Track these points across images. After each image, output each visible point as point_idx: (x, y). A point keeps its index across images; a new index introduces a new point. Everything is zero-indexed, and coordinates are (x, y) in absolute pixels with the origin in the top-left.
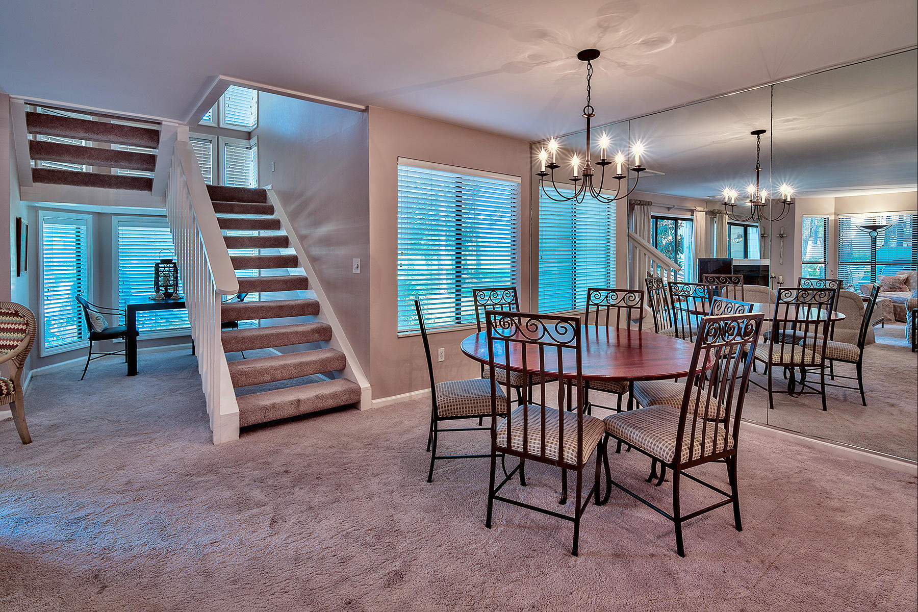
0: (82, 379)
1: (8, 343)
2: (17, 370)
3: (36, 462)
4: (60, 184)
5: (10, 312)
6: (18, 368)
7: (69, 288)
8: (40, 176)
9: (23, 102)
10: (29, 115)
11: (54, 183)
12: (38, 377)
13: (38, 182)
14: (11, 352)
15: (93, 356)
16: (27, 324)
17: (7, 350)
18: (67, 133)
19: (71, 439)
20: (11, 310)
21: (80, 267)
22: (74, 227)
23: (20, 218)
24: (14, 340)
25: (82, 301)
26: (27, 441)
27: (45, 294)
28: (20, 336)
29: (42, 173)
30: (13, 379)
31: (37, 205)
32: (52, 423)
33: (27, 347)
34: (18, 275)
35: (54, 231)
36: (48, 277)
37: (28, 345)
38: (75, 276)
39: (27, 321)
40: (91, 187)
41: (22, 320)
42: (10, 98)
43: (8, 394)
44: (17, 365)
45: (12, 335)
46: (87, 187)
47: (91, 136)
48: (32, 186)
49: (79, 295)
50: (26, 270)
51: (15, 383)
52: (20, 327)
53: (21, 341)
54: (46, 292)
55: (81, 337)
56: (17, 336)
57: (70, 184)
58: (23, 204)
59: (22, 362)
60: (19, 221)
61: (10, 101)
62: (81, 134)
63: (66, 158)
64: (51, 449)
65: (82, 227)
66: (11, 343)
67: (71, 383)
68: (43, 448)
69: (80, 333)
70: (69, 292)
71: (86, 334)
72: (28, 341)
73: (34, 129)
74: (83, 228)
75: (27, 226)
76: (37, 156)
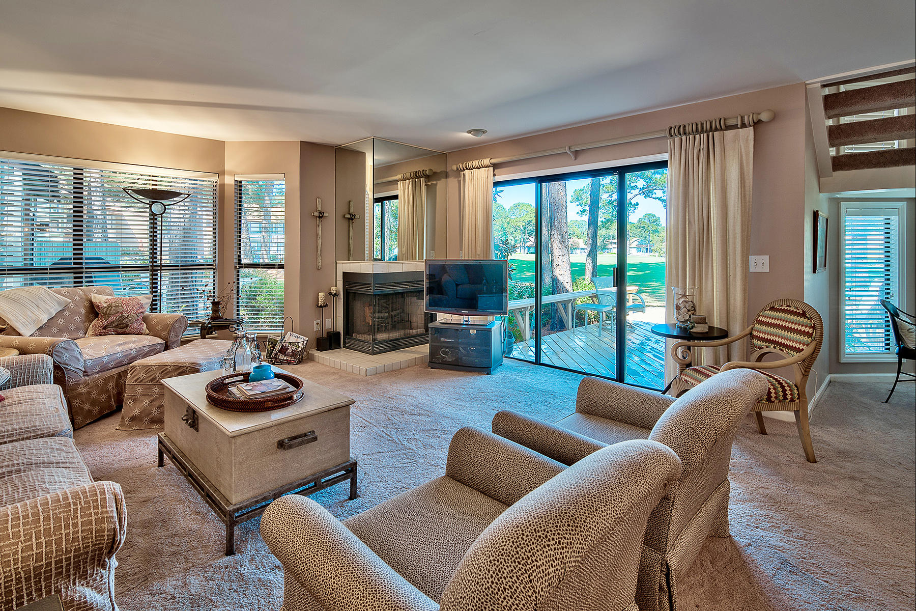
0: (886, 402)
1: (794, 345)
2: (802, 376)
3: (816, 492)
4: (863, 168)
5: (798, 311)
6: (803, 375)
7: (877, 289)
8: (840, 163)
9: (819, 85)
10: (826, 98)
11: (856, 169)
12: (836, 384)
13: (839, 170)
14: (797, 355)
15: (902, 376)
16: (814, 328)
17: (794, 352)
18: (870, 106)
19: (861, 480)
20: (798, 310)
21: (889, 265)
22: (882, 218)
23: (817, 211)
24: (800, 343)
25: (889, 307)
26: (811, 459)
27: (847, 293)
28: (806, 339)
29: (843, 160)
30: (798, 385)
31: (838, 196)
32: (842, 447)
33: (813, 353)
34: (814, 271)
35: (857, 224)
36: (851, 275)
37: (814, 352)
38: (883, 275)
39: (814, 324)
40: (902, 167)
41: (809, 322)
42: (806, 85)
43: (792, 400)
44: (803, 371)
45: (798, 337)
46: (897, 168)
47: (901, 100)
48: (832, 176)
49: (888, 298)
50: (825, 266)
51: (799, 390)
52: (807, 330)
53: (807, 345)
54: (848, 291)
55: (889, 349)
56: (803, 339)
57: (875, 167)
58: (824, 196)
59: (808, 369)
60: (816, 215)
61: (806, 88)
62: (889, 102)
63: (871, 136)
64: (836, 483)
65: (892, 218)
66: (798, 346)
67: (872, 402)
68: (827, 476)
69: (888, 344)
70: (877, 293)
71: (894, 348)
72: (814, 347)
73: (832, 112)
74: (894, 219)
75: (827, 220)
76: (837, 142)
